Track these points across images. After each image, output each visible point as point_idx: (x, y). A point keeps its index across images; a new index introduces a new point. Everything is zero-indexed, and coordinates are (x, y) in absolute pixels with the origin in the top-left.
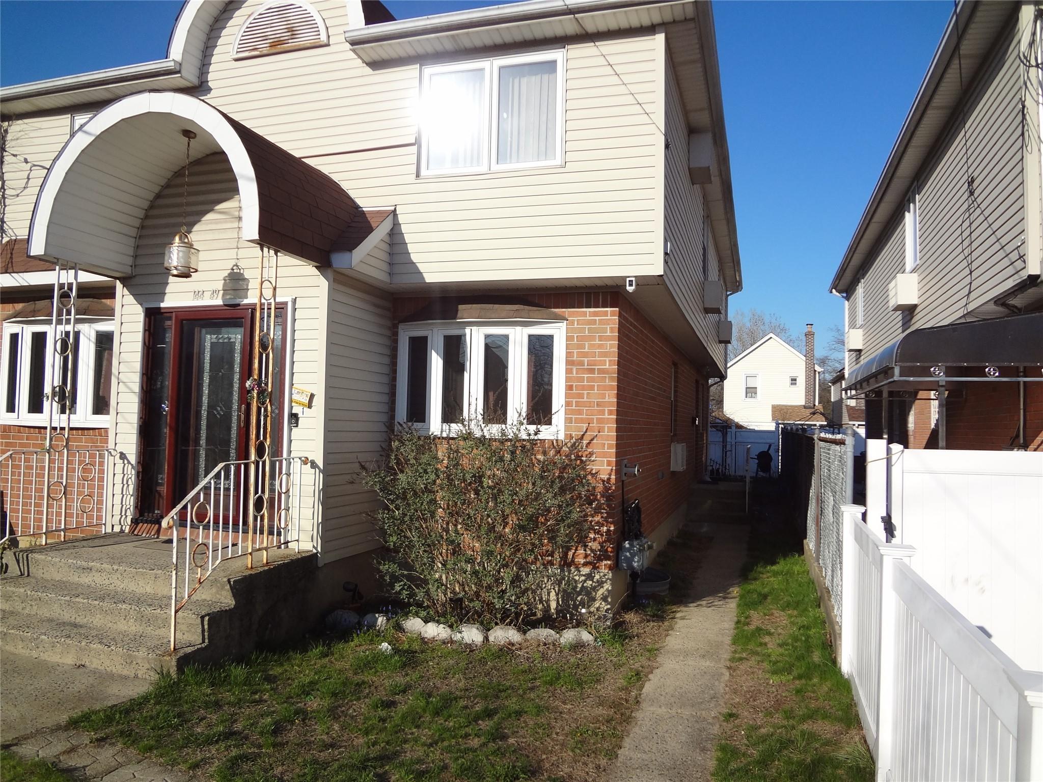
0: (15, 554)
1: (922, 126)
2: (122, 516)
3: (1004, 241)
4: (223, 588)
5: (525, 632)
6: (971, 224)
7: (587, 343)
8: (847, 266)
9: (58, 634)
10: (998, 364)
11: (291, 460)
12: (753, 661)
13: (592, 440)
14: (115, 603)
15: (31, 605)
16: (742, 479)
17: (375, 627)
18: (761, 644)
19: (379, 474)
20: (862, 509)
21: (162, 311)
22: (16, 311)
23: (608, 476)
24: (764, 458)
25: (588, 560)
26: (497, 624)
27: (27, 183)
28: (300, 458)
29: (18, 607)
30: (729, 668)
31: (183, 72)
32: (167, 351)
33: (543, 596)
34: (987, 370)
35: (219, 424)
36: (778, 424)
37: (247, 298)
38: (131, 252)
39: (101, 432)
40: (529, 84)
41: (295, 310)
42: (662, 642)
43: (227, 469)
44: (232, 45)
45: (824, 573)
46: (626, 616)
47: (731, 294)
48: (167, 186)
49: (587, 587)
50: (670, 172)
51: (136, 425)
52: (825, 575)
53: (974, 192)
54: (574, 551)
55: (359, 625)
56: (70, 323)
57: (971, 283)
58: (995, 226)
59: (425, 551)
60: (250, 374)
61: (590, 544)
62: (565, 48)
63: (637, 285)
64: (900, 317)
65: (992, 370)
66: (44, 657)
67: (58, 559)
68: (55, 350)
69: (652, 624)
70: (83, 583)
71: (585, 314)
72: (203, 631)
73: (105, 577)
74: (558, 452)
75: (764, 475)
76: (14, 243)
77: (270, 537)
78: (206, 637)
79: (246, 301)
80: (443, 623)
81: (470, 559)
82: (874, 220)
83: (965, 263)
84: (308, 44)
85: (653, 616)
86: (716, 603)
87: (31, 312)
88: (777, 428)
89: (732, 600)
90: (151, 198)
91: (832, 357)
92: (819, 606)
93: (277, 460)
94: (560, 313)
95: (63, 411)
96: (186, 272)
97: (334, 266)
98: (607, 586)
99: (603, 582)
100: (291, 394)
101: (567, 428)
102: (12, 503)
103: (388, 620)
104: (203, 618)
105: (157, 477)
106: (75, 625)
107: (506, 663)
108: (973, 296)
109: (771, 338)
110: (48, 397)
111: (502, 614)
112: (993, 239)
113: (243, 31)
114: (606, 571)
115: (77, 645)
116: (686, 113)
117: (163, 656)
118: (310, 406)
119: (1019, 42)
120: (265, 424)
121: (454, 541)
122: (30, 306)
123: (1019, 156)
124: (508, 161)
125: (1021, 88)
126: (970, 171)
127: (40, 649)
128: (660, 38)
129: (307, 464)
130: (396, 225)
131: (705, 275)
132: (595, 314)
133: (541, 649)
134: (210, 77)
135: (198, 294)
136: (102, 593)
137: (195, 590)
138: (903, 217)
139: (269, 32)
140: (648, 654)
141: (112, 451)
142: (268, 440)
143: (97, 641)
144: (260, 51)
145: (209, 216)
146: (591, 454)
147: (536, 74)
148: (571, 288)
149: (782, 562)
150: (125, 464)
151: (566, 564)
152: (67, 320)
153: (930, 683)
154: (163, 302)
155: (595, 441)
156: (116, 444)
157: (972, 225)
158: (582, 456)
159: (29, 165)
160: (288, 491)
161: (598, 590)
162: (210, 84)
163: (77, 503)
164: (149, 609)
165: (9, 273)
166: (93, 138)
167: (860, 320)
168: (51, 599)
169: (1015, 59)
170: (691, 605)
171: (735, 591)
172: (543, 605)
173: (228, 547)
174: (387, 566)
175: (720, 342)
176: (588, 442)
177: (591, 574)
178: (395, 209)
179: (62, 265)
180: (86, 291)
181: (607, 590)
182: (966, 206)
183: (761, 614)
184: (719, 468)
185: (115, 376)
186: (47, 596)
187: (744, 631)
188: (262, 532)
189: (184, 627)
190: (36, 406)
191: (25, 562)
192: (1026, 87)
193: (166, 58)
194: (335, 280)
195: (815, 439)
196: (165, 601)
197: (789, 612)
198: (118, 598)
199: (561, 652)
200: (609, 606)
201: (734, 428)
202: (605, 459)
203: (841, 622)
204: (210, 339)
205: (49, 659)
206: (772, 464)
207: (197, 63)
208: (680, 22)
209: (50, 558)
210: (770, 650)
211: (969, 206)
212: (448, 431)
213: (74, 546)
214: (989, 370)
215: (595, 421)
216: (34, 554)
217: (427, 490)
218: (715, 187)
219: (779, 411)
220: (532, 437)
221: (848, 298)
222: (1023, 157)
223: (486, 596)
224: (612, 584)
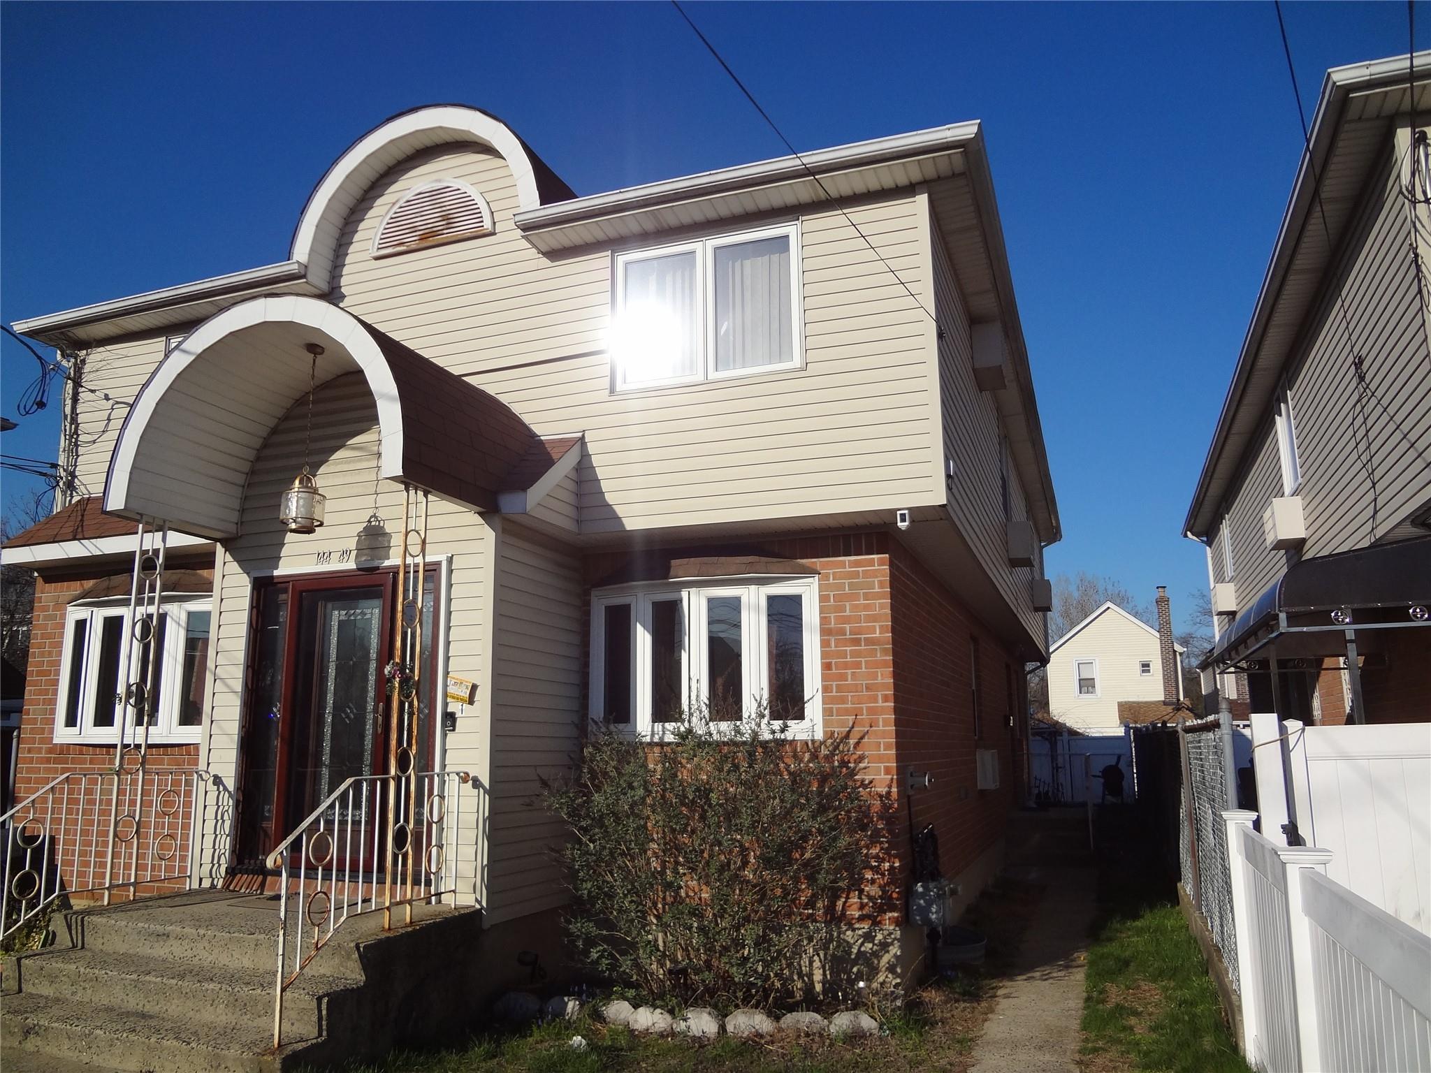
0: (66, 917)
1: (1284, 297)
2: (213, 865)
3: (1412, 437)
4: (349, 957)
5: (777, 1019)
6: (1366, 419)
7: (847, 604)
8: (1204, 497)
9: (119, 1027)
10: (1425, 603)
11: (446, 778)
12: (1114, 1053)
13: (862, 738)
14: (199, 981)
15: (84, 989)
16: (1083, 805)
17: (564, 1016)
18: (1124, 1029)
19: (567, 792)
20: (1254, 815)
21: (276, 581)
22: (84, 590)
23: (886, 789)
24: (1113, 776)
25: (864, 913)
26: (737, 1007)
27: (107, 425)
28: (458, 774)
29: (66, 990)
30: (1079, 1063)
31: (309, 276)
32: (280, 636)
33: (803, 968)
34: (1411, 611)
35: (349, 731)
36: (1127, 728)
37: (389, 559)
38: (236, 504)
39: (189, 750)
40: (753, 267)
41: (450, 572)
42: (979, 1030)
43: (357, 786)
44: (371, 241)
45: (1210, 924)
46: (924, 994)
47: (1046, 546)
48: (286, 418)
49: (865, 952)
50: (946, 368)
51: (236, 736)
52: (1212, 926)
53: (1364, 377)
54: (844, 900)
55: (541, 1014)
56: (153, 604)
57: (1376, 499)
58: (1398, 418)
59: (632, 902)
60: (391, 656)
61: (867, 889)
62: (798, 219)
63: (912, 521)
64: (1284, 560)
65: (1418, 610)
66: (98, 1061)
67: (124, 923)
68: (133, 634)
69: (963, 1005)
70: (157, 956)
71: (843, 564)
72: (320, 1019)
73: (187, 947)
74: (814, 756)
75: (1114, 800)
76: (86, 502)
77: (416, 888)
78: (324, 1027)
79: (387, 563)
80: (661, 1007)
81: (696, 910)
82: (1234, 430)
83: (1364, 473)
84: (468, 234)
85: (964, 994)
86: (1055, 975)
87: (104, 590)
88: (1127, 732)
89: (1079, 969)
90: (265, 435)
91: (1198, 634)
92: (1207, 973)
93: (427, 776)
94: (808, 565)
95: (139, 722)
96: (309, 525)
97: (503, 511)
98: (895, 950)
99: (888, 945)
100: (445, 686)
101: (826, 723)
102: (65, 852)
103: (581, 1005)
104: (319, 999)
105: (263, 808)
106: (144, 1016)
107: (752, 1063)
108: (1380, 516)
109: (1109, 608)
110: (121, 698)
111: (744, 993)
112: (1398, 436)
113: (385, 223)
114: (892, 928)
115: (143, 1043)
116: (964, 297)
117: (263, 1055)
118: (471, 702)
119: (1399, 176)
120: (410, 725)
121: (672, 883)
122: (104, 583)
123: (1418, 320)
124: (732, 367)
125: (1409, 232)
126: (1356, 350)
127: (93, 1050)
128: (922, 200)
129: (467, 782)
130: (585, 457)
131: (1007, 515)
132: (857, 564)
133: (802, 1041)
134: (344, 281)
135: (323, 556)
136: (181, 969)
137: (310, 959)
138: (1273, 422)
139: (418, 222)
140: (958, 1046)
141: (203, 773)
142: (414, 747)
143: (171, 1035)
144: (407, 246)
145: (339, 454)
146: (861, 759)
147: (762, 255)
148: (823, 530)
149: (1148, 916)
150: (219, 793)
151: (835, 918)
152: (149, 598)
153: (1372, 1039)
154: (277, 568)
155: (866, 740)
156: (209, 764)
157: (1368, 422)
158: (849, 762)
159: (111, 402)
160: (441, 819)
161: (882, 956)
162: (343, 290)
163: (153, 849)
164: (246, 989)
165: (79, 540)
166: (192, 358)
167: (1229, 571)
168: (111, 979)
169: (1397, 196)
170: (1020, 978)
171: (1082, 957)
172: (804, 981)
173: (357, 903)
174: (579, 925)
175: (1037, 609)
176: (856, 741)
177: (870, 932)
178: (583, 436)
179: (147, 523)
180: (177, 559)
181: (895, 955)
182: (1355, 397)
183: (1123, 987)
184: (1047, 792)
185: (211, 671)
186: (106, 973)
187: (1098, 1010)
188: (404, 882)
189: (293, 1014)
190: (104, 717)
191: (79, 928)
192: (1416, 230)
193: (289, 260)
194: (504, 531)
195: (1179, 730)
196: (268, 978)
197: (1164, 983)
198: (203, 975)
199: (831, 1045)
200: (898, 980)
201: (1065, 735)
202: (882, 765)
203: (1240, 990)
204: (337, 616)
205: (104, 1065)
206: (1125, 784)
207: (328, 265)
208: (947, 178)
209: (113, 922)
210: (1138, 1037)
211: (1360, 396)
212: (661, 733)
213: (147, 906)
214: (1415, 611)
215: (865, 711)
216: (91, 917)
217: (633, 813)
218: (1011, 395)
219: (1128, 711)
220: (778, 736)
221: (1209, 544)
222: (1424, 321)
223: (721, 964)
224: (900, 947)
